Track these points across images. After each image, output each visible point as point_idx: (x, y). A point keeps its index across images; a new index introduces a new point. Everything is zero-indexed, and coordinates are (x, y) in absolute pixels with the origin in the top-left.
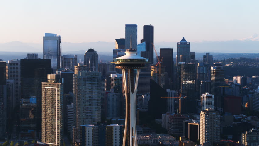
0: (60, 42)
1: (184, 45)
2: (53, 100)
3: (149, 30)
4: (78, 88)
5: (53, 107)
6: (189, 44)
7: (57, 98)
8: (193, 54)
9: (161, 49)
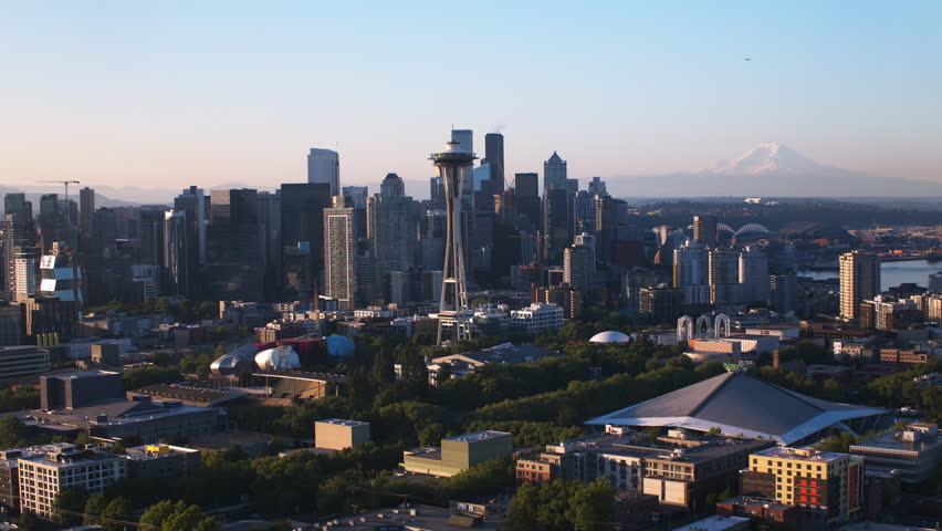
0: (337, 164)
1: (556, 165)
2: (342, 233)
3: (495, 143)
4: (378, 221)
5: (342, 244)
6: (565, 164)
7: (348, 230)
8: (575, 183)
9: (517, 175)
